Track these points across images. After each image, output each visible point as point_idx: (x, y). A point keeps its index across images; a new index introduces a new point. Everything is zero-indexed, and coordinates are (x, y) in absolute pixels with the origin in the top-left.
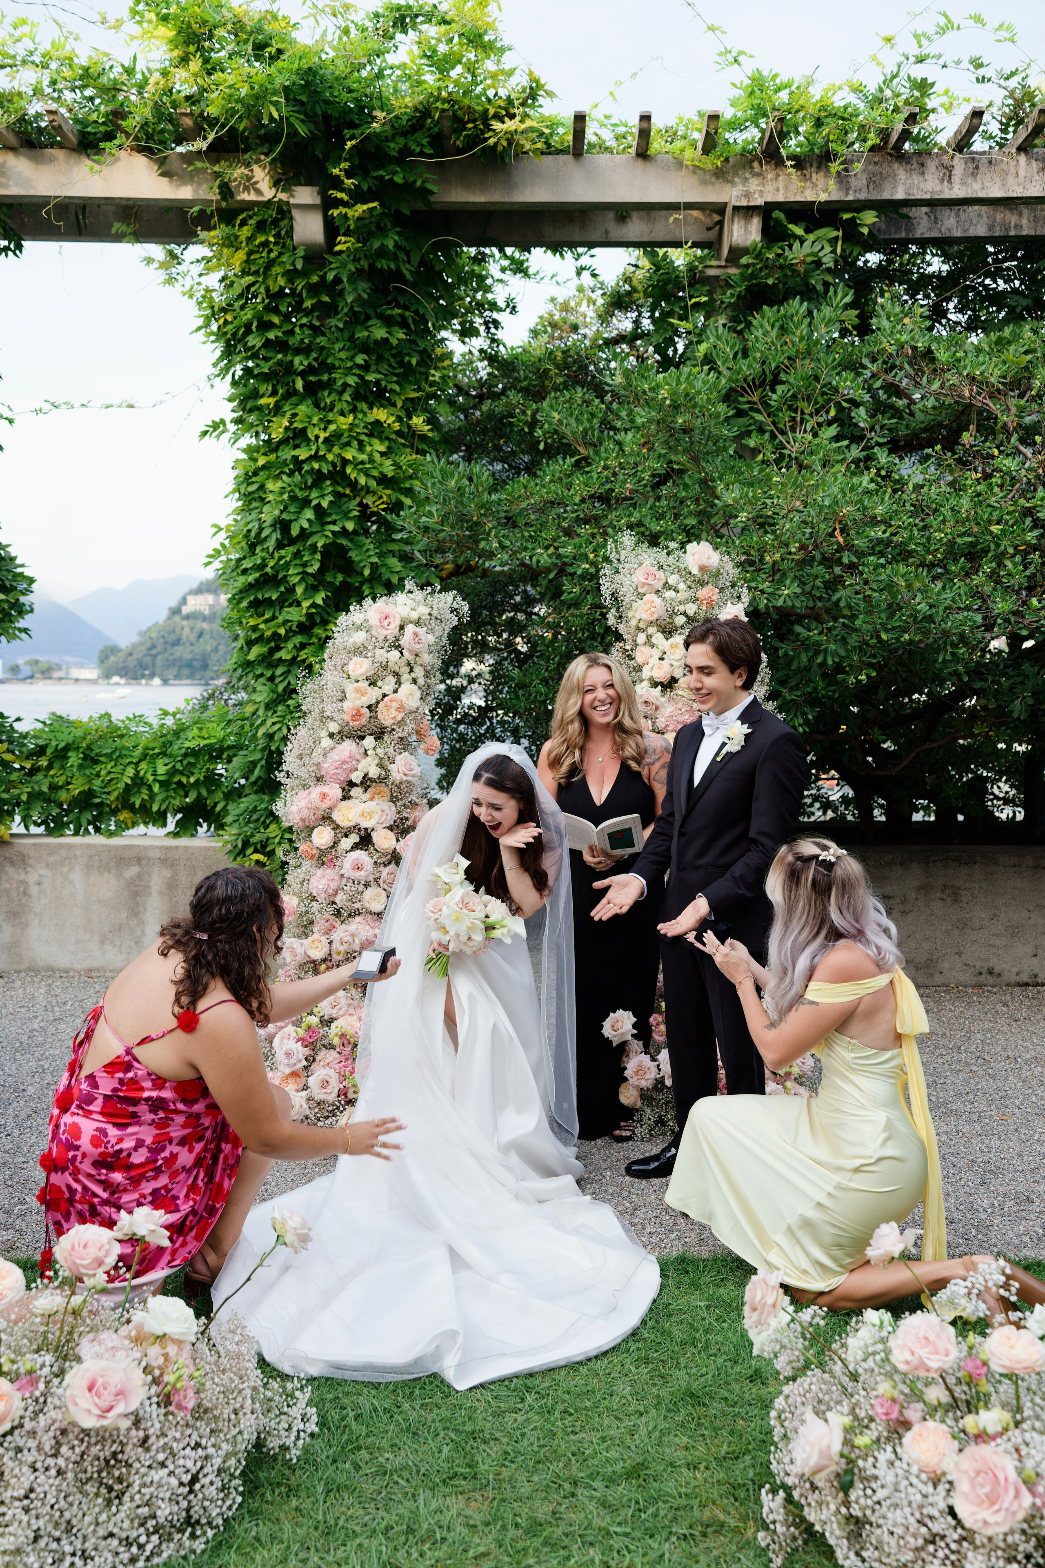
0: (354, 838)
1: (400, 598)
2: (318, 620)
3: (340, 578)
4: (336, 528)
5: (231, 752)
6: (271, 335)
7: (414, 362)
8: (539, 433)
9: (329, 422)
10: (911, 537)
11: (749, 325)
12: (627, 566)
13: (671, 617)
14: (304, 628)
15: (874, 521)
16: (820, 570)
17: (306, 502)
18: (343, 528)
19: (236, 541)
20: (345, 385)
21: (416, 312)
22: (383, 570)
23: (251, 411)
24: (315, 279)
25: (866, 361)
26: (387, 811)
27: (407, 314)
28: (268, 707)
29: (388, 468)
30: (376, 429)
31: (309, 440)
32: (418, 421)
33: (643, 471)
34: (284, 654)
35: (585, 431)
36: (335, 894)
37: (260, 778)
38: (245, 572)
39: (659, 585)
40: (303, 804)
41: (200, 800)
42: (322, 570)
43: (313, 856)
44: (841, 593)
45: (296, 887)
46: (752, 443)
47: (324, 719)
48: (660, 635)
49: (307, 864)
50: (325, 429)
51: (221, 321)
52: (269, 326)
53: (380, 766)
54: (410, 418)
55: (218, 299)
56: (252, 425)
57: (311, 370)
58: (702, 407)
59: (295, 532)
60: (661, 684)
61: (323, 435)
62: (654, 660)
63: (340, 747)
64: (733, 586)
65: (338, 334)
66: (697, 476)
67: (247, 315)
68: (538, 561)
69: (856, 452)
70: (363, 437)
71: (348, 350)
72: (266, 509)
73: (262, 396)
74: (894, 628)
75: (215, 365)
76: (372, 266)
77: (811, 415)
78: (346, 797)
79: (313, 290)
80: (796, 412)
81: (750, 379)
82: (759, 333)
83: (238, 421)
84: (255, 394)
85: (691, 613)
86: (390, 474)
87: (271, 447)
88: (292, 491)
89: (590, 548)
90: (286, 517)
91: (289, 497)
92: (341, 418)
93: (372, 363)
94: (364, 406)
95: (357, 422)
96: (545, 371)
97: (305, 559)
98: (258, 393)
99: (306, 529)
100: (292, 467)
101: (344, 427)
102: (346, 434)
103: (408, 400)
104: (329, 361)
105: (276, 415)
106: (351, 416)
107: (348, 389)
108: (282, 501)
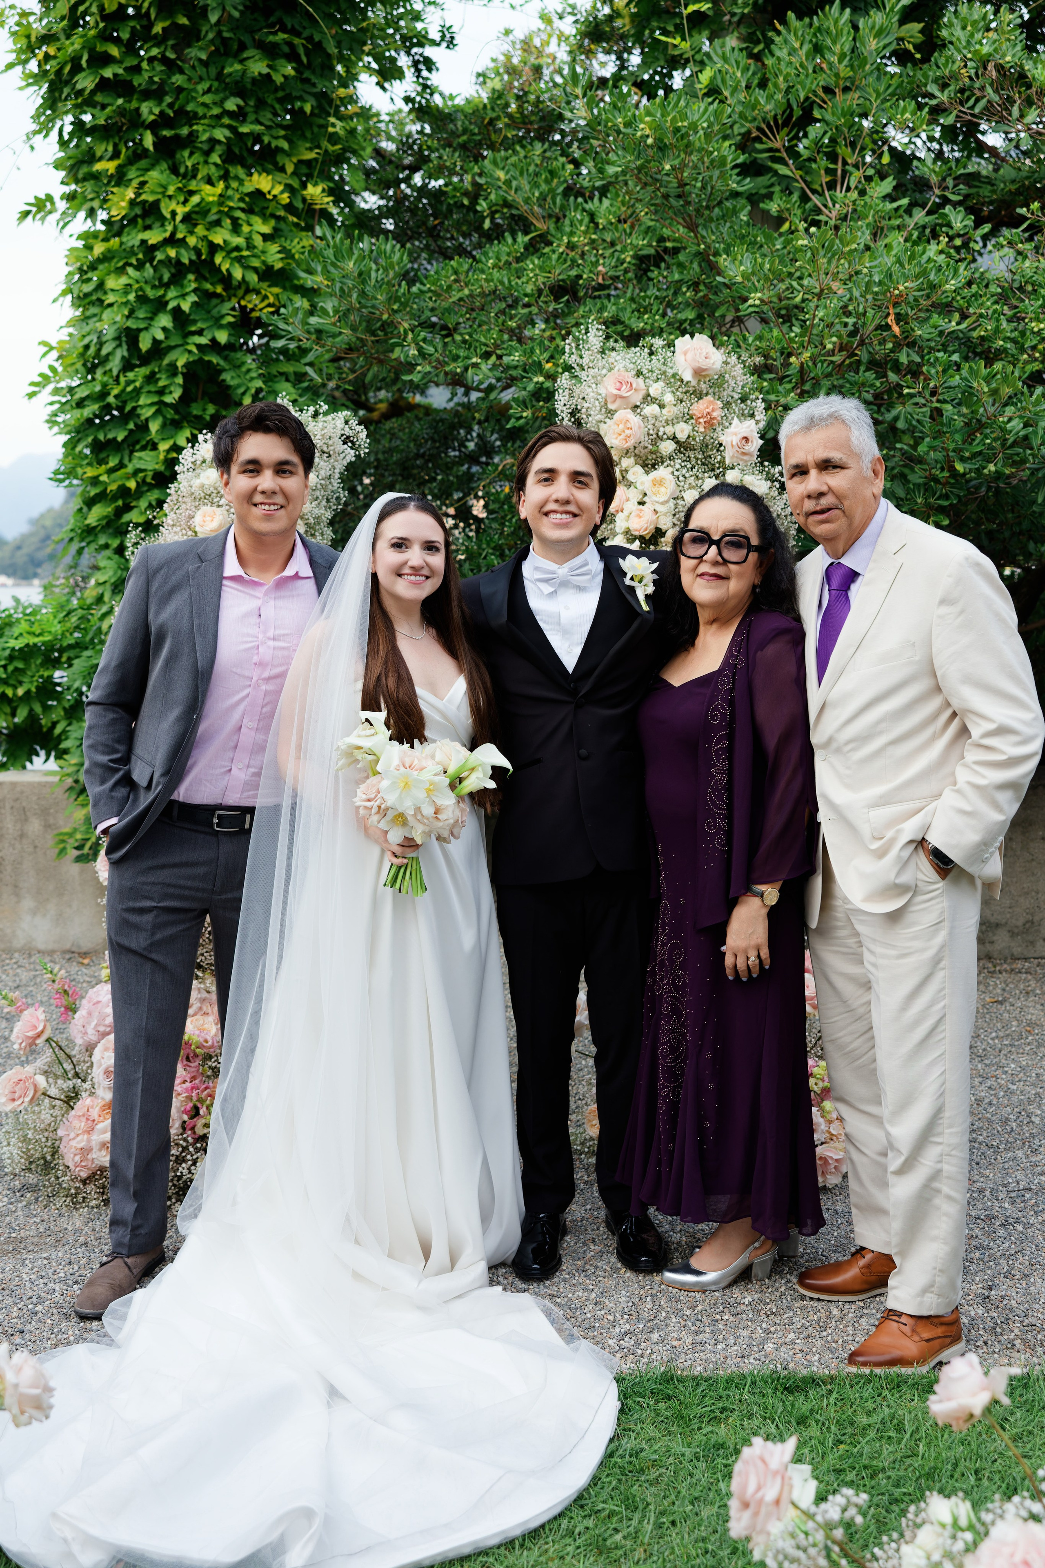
3: (211, 409)
4: (203, 340)
5: (71, 653)
6: (108, 73)
7: (308, 108)
8: (483, 206)
9: (191, 193)
10: (997, 330)
11: (769, 42)
12: (591, 372)
13: (654, 443)
14: (163, 480)
15: (946, 308)
16: (870, 375)
17: (160, 305)
18: (214, 340)
19: (69, 361)
20: (213, 142)
21: (310, 39)
23: (85, 179)
27: (297, 41)
29: (273, 255)
30: (257, 203)
31: (164, 218)
32: (315, 191)
33: (623, 251)
34: (134, 516)
35: (543, 198)
38: (80, 404)
39: (636, 398)
41: (32, 720)
42: (185, 400)
44: (899, 409)
46: (773, 207)
48: (639, 469)
50: (185, 202)
51: (42, 57)
52: (106, 60)
54: (304, 186)
55: (38, 27)
56: (86, 200)
57: (164, 120)
58: (701, 149)
59: (145, 344)
60: (642, 538)
61: (182, 211)
62: (631, 506)
64: (743, 400)
65: (201, 70)
66: (694, 249)
67: (74, 45)
69: (919, 216)
70: (238, 214)
71: (217, 91)
72: (107, 315)
73: (100, 159)
74: (974, 455)
75: (35, 117)
77: (856, 167)
80: (835, 162)
81: (770, 117)
82: (782, 53)
83: (70, 197)
84: (90, 157)
85: (682, 436)
86: (278, 265)
87: (114, 228)
88: (141, 289)
89: (546, 355)
90: (132, 324)
91: (137, 297)
92: (208, 187)
93: (248, 109)
94: (240, 171)
95: (230, 192)
96: (492, 122)
97: (161, 383)
98: (94, 155)
99: (161, 342)
100: (141, 256)
101: (211, 199)
102: (214, 210)
103: (301, 162)
104: (189, 108)
105: (118, 184)
106: (221, 185)
107: (218, 147)
108: (127, 303)
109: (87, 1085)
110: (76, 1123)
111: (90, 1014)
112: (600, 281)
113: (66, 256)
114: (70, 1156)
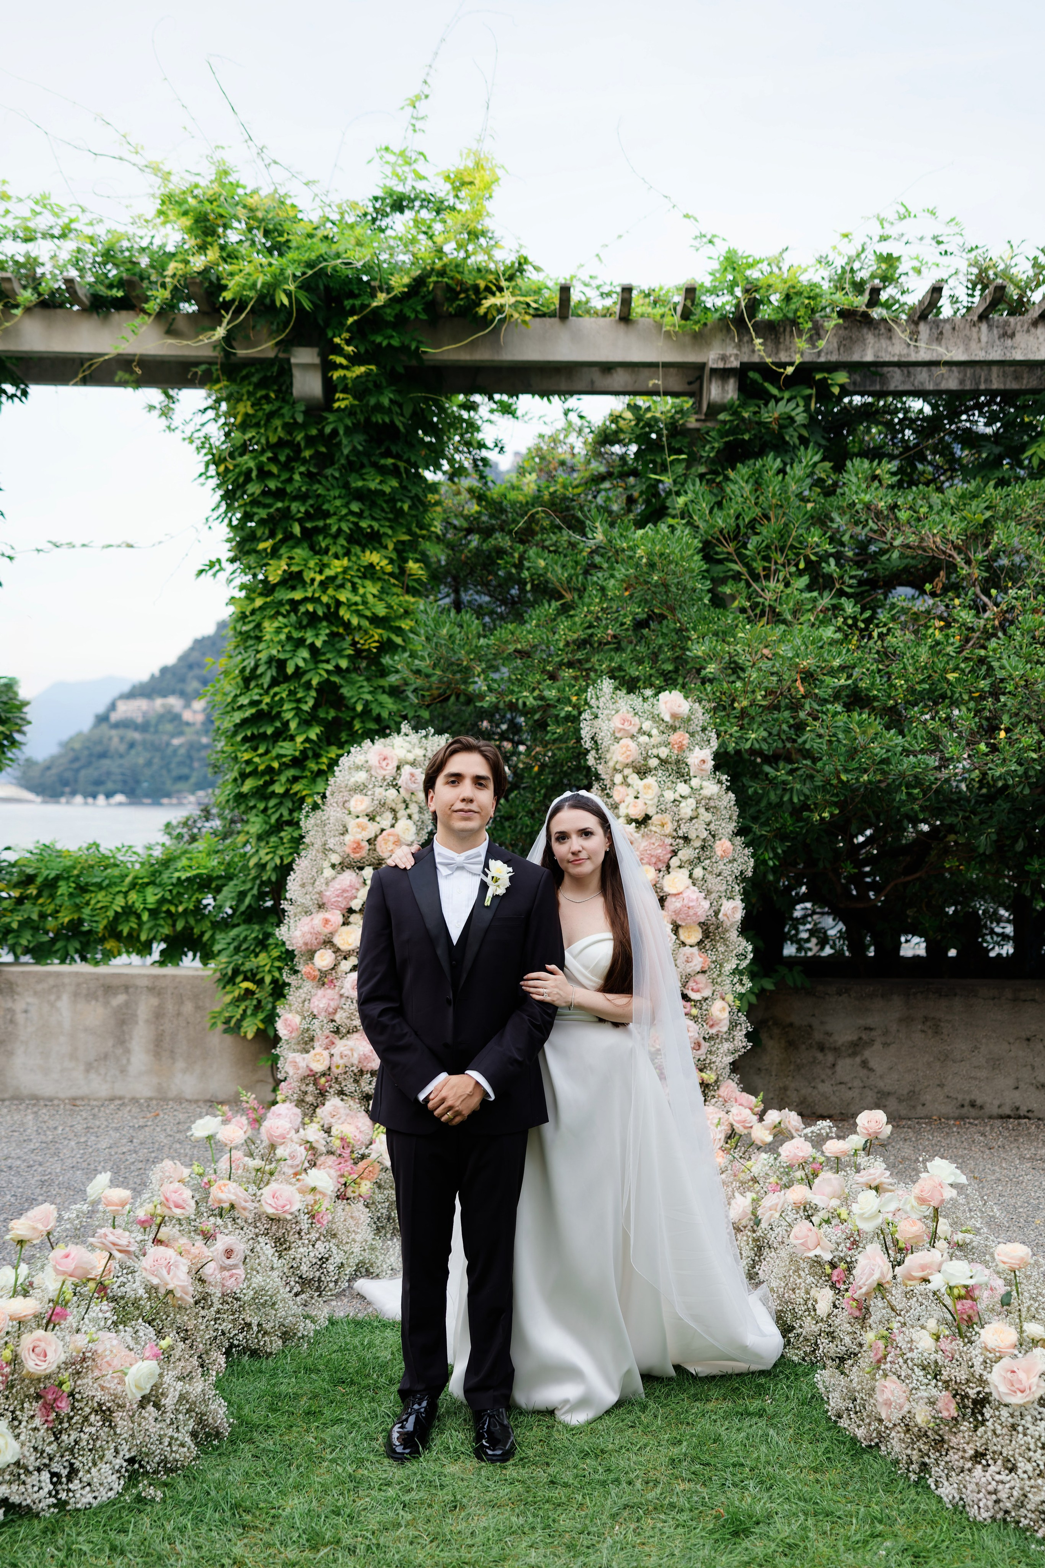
1: (397, 740)
2: (310, 754)
3: (332, 713)
4: (330, 667)
5: (220, 883)
6: (270, 484)
7: (406, 507)
8: (525, 574)
9: (324, 565)
11: (726, 478)
12: (605, 711)
13: (645, 759)
14: (298, 762)
16: (787, 714)
17: (301, 642)
18: (337, 667)
19: (231, 677)
20: (340, 530)
22: (373, 706)
23: (248, 553)
24: (314, 432)
25: (835, 515)
27: (401, 465)
28: (260, 838)
29: (380, 609)
30: (370, 572)
31: (306, 583)
32: (413, 567)
33: (625, 616)
34: (277, 788)
35: (570, 578)
37: (249, 906)
39: (634, 732)
40: (306, 928)
41: (188, 929)
42: (315, 707)
43: (314, 978)
44: (806, 736)
45: (298, 1005)
46: (727, 591)
47: (326, 850)
48: (635, 776)
49: (308, 985)
50: (321, 572)
51: (222, 468)
52: (269, 475)
57: (308, 516)
59: (290, 670)
60: (636, 820)
61: (319, 578)
62: (629, 799)
63: (341, 877)
65: (335, 482)
67: (247, 464)
69: (826, 600)
70: (356, 580)
71: (344, 497)
72: (262, 646)
73: (261, 539)
75: (214, 509)
76: (368, 420)
77: (783, 565)
78: (347, 922)
79: (310, 441)
80: (769, 562)
81: (725, 531)
82: (735, 487)
83: (235, 561)
84: (253, 538)
85: (663, 756)
86: (382, 614)
87: (269, 588)
88: (288, 631)
89: (573, 692)
90: (282, 656)
92: (336, 562)
93: (366, 511)
94: (358, 550)
95: (351, 565)
97: (299, 695)
98: (255, 536)
99: (301, 667)
100: (288, 608)
101: (338, 570)
102: (341, 577)
103: (398, 542)
104: (325, 507)
105: (274, 559)
106: (346, 560)
108: (279, 642)
112: (611, 638)
113: (230, 602)
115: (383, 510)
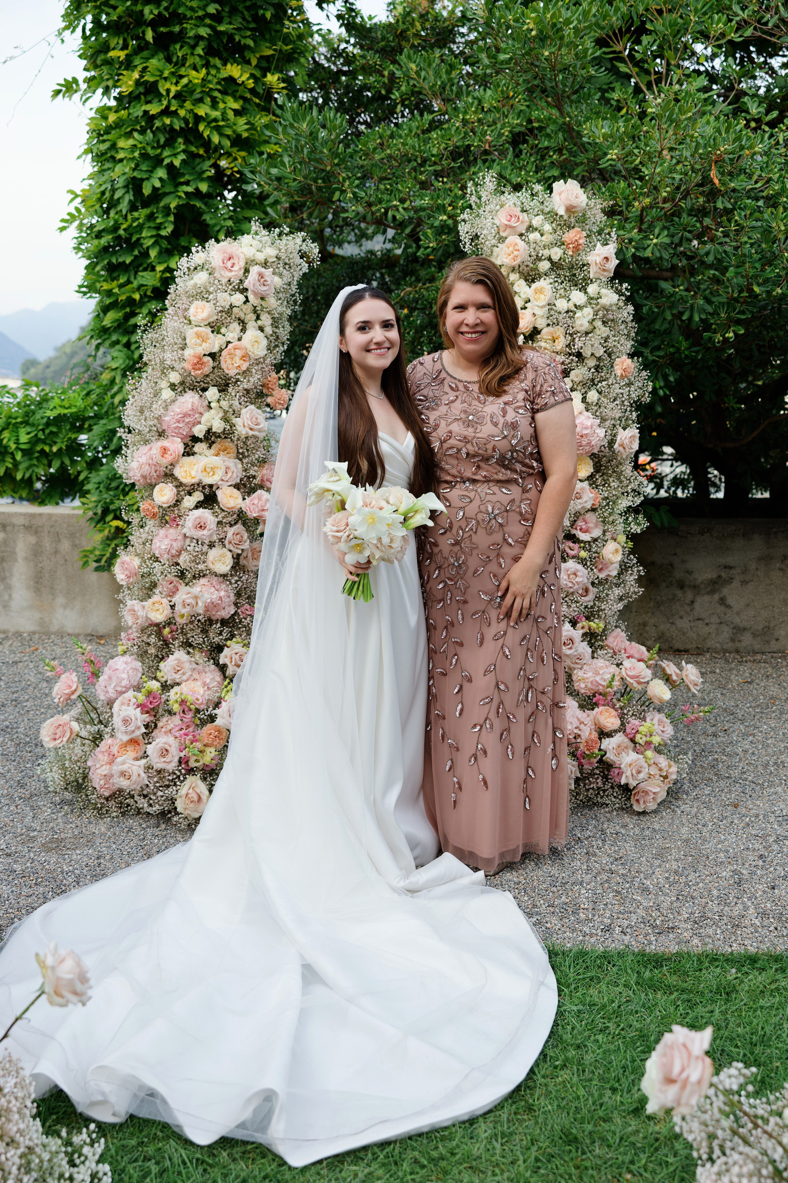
0: (198, 496)
1: (246, 239)
4: (190, 189)
7: (268, 15)
9: (181, 77)
12: (488, 208)
13: (534, 262)
14: (158, 293)
16: (690, 220)
17: (158, 161)
18: (197, 189)
19: (90, 204)
20: (199, 38)
23: (101, 65)
26: (233, 468)
29: (241, 125)
30: (230, 86)
31: (161, 95)
32: (272, 78)
33: (503, 127)
34: (139, 320)
35: (445, 86)
36: (179, 556)
38: (98, 236)
39: (523, 229)
40: (143, 459)
41: (65, 470)
42: (175, 234)
43: (154, 515)
44: (709, 246)
45: (139, 548)
46: (615, 96)
47: (165, 370)
48: (522, 282)
49: (150, 524)
50: (177, 83)
53: (226, 419)
54: (265, 76)
56: (102, 81)
57: (161, 20)
59: (147, 191)
61: (174, 90)
63: (181, 399)
64: (600, 232)
66: (561, 121)
68: (394, 217)
69: (725, 103)
70: (216, 94)
72: (118, 168)
73: (114, 49)
77: (679, 67)
78: (188, 452)
81: (616, 26)
83: (91, 80)
84: (105, 48)
85: (555, 258)
86: (245, 135)
87: (123, 103)
88: (144, 148)
89: (448, 201)
91: (140, 154)
92: (194, 73)
93: (224, 14)
94: (217, 62)
95: (210, 78)
96: (403, 31)
97: (158, 221)
98: (108, 47)
99: (158, 189)
100: (143, 124)
101: (196, 81)
102: (199, 90)
103: (262, 57)
104: (180, 11)
105: (127, 69)
106: (204, 71)
107: (201, 43)
108: (133, 158)
109: (108, 730)
110: (100, 756)
111: (110, 678)
112: (487, 147)
113: (88, 124)
114: (96, 779)
115: (244, 19)
